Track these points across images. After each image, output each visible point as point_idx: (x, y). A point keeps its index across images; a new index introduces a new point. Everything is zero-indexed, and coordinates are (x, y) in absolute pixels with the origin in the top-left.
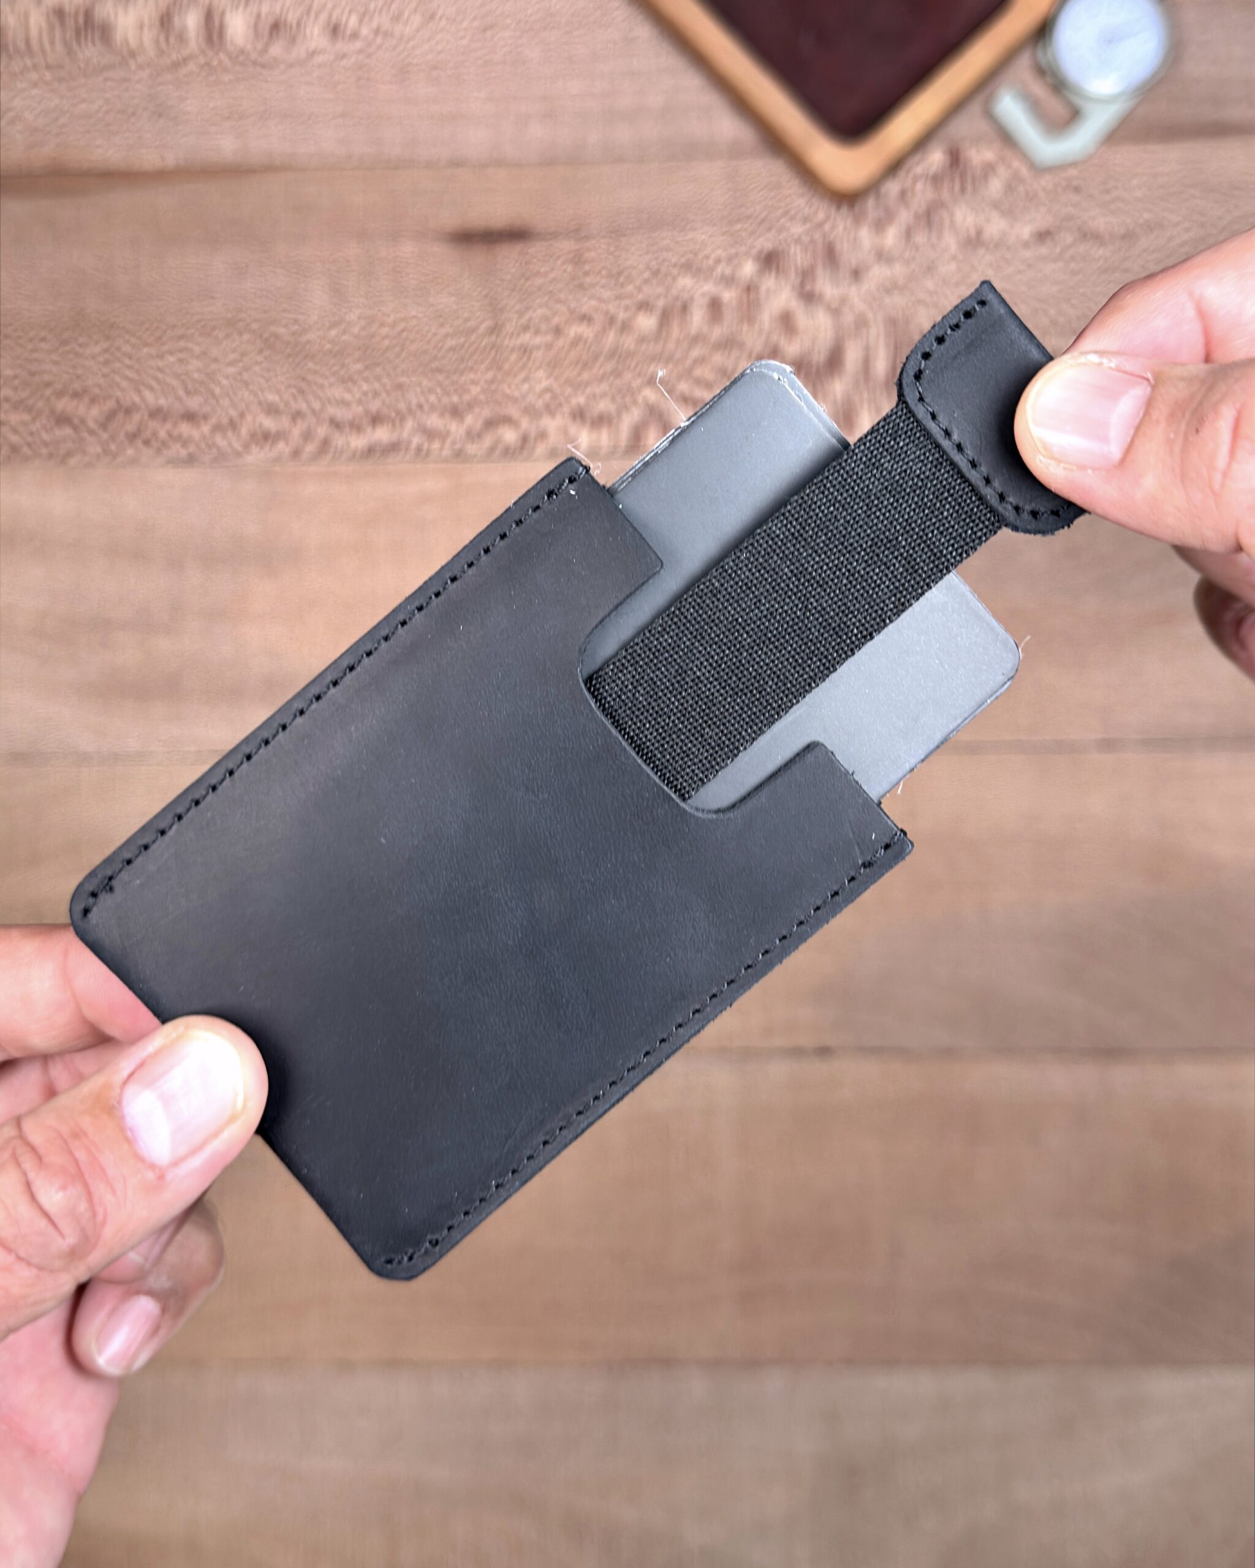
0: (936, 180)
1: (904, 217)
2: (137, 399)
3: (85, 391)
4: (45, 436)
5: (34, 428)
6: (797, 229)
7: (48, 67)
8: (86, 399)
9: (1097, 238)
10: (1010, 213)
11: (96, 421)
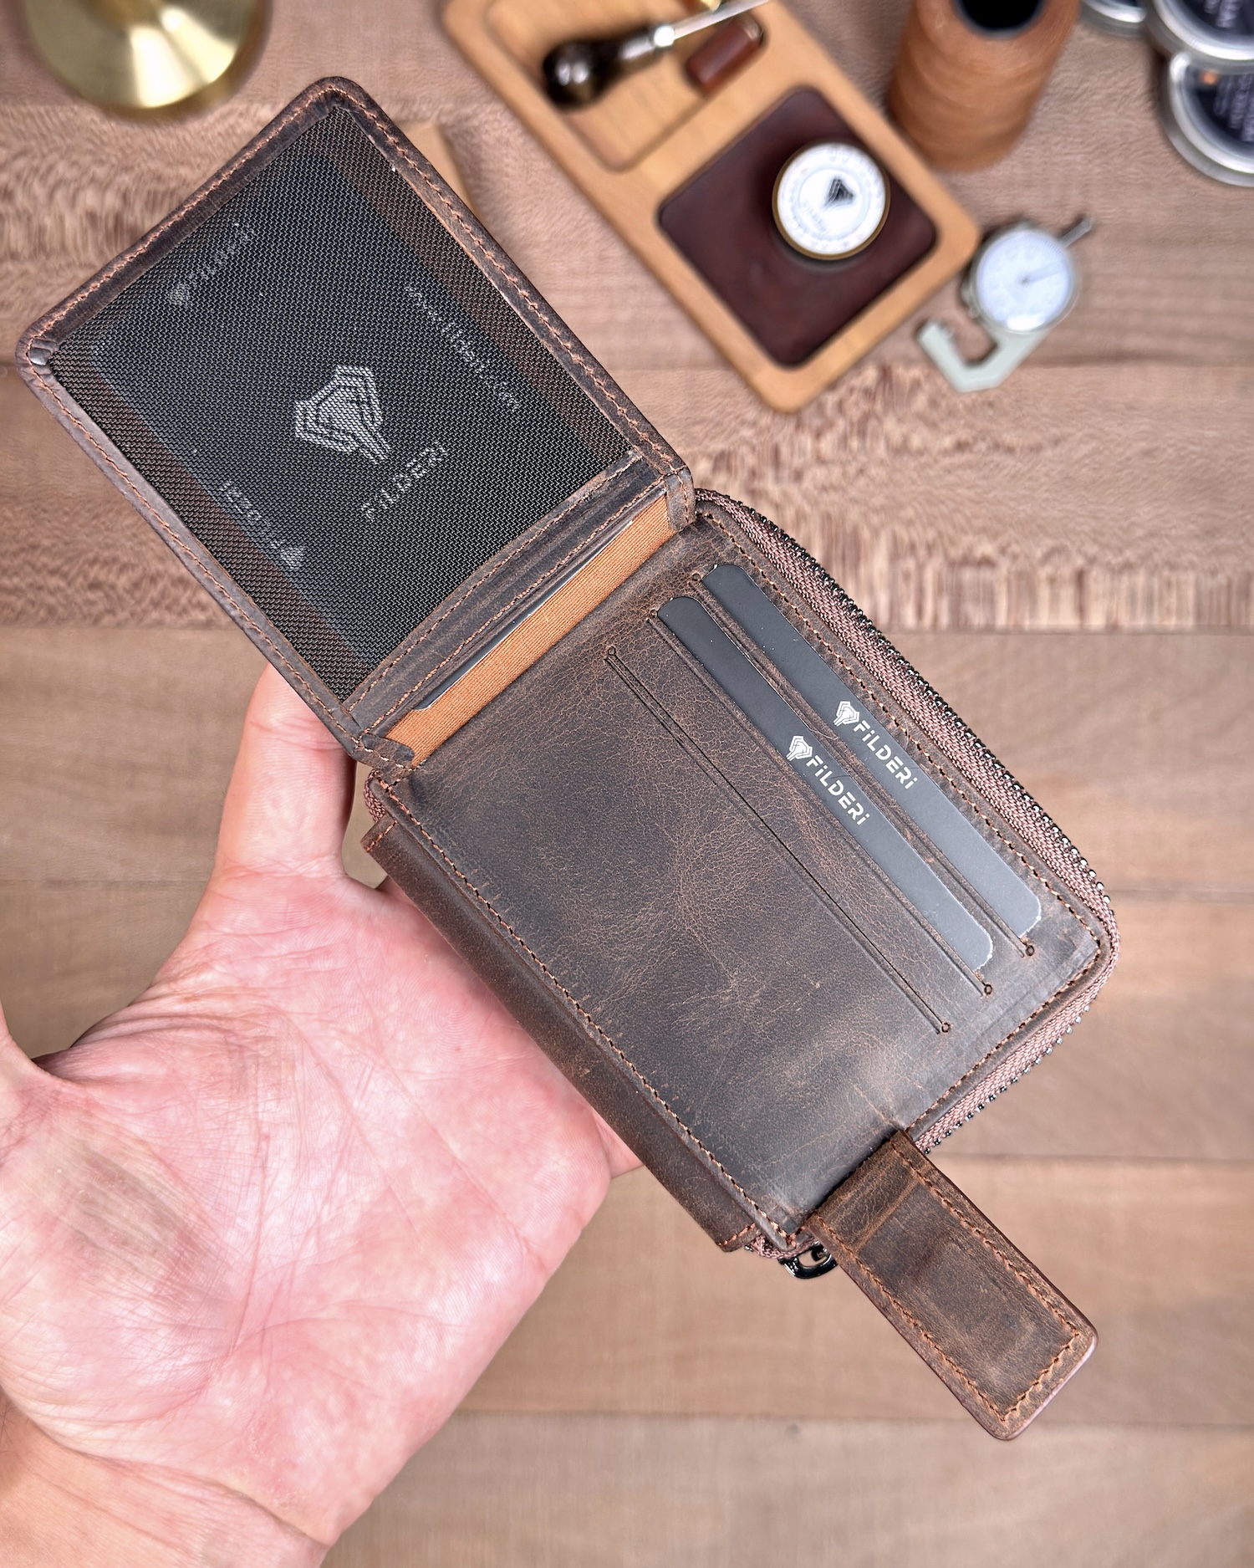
0: (869, 394)
1: (841, 424)
2: (161, 567)
3: (115, 560)
4: (79, 599)
5: (70, 592)
6: (747, 433)
7: (81, 266)
8: (115, 568)
9: (1010, 450)
10: (933, 425)
11: (125, 589)
